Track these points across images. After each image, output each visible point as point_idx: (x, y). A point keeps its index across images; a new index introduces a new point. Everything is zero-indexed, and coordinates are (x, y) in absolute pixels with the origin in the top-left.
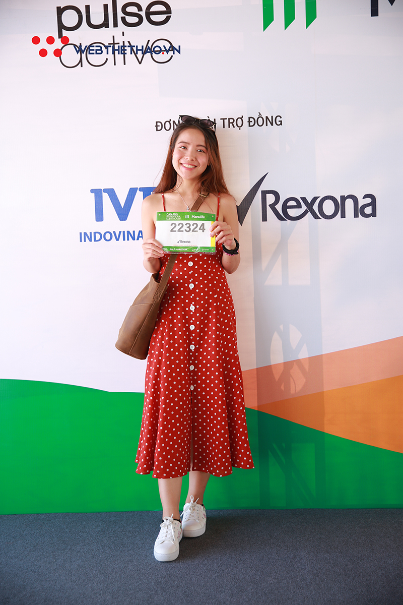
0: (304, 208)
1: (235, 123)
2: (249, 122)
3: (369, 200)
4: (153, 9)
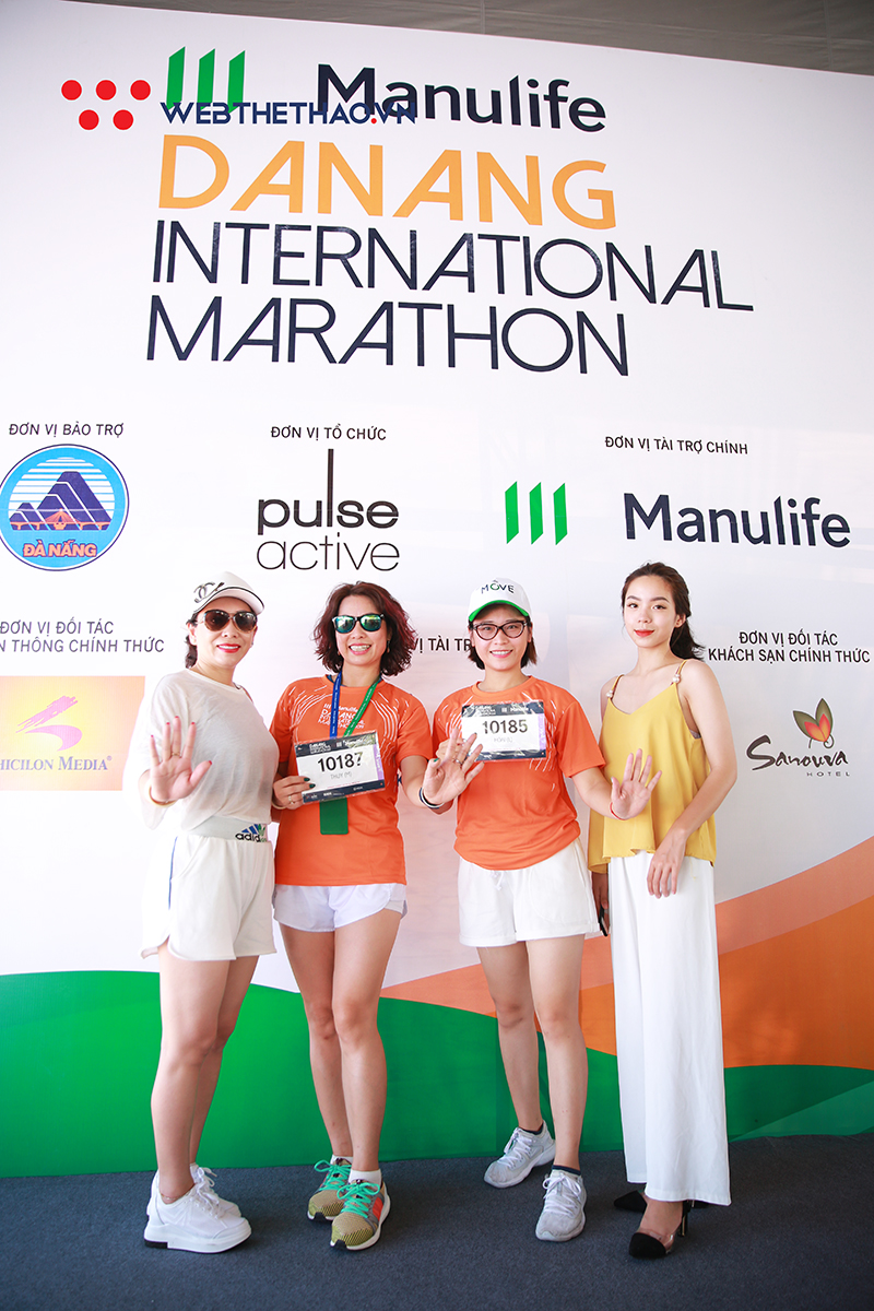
4: (376, 510)
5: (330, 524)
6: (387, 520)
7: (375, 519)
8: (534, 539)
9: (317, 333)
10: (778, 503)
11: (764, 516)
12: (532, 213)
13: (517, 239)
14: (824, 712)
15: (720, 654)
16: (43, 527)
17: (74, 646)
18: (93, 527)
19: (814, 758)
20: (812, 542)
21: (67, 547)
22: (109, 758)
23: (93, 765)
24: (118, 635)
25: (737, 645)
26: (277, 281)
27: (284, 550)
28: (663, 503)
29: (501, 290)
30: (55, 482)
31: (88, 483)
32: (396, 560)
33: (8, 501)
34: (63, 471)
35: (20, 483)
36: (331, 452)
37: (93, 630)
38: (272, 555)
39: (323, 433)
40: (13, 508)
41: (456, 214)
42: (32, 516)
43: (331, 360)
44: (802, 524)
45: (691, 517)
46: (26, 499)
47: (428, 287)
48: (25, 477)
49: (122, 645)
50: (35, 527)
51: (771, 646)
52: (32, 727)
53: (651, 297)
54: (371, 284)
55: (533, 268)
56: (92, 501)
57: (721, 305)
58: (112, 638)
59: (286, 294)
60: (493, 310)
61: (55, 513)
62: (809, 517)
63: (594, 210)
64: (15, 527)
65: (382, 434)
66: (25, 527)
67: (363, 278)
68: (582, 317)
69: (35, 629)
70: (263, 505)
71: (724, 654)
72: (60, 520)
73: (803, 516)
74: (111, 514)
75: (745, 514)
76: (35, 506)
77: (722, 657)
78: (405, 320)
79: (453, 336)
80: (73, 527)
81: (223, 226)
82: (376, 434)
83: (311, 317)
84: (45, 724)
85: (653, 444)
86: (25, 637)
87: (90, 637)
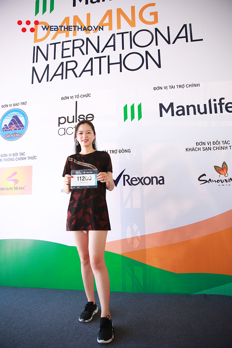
0: (138, 181)
1: (114, 152)
2: (119, 151)
3: (161, 178)
4: (88, 116)
5: (76, 122)
6: (91, 119)
7: (88, 119)
8: (132, 120)
9: (73, 70)
10: (210, 101)
11: (205, 105)
12: (132, 23)
13: (128, 32)
14: (225, 166)
15: (189, 150)
16: (9, 130)
17: (17, 159)
18: (20, 129)
19: (221, 180)
20: (221, 112)
21: (15, 135)
22: (25, 187)
23: (21, 188)
24: (26, 156)
25: (195, 146)
26: (63, 57)
27: (65, 130)
28: (171, 105)
29: (123, 49)
30: (12, 119)
31: (19, 118)
33: (2, 124)
34: (13, 115)
35: (4, 120)
36: (76, 102)
37: (21, 155)
38: (62, 132)
39: (74, 97)
40: (3, 126)
41: (111, 29)
42: (7, 128)
43: (76, 77)
44: (218, 107)
45: (181, 108)
46: (6, 123)
47: (102, 52)
48: (5, 118)
49: (27, 158)
50: (8, 130)
51: (207, 146)
52: (8, 180)
53: (169, 42)
54: (87, 54)
55: (132, 40)
56: (20, 122)
57: (192, 41)
58: (25, 156)
59: (65, 60)
60: (121, 55)
61: (12, 126)
62: (221, 104)
63: (152, 19)
64: (3, 131)
65: (90, 95)
66: (6, 131)
67: (85, 52)
68: (147, 53)
69: (8, 155)
70: (59, 118)
71: (191, 149)
72: (13, 128)
73: (219, 104)
74: (24, 125)
75: (198, 106)
76: (8, 125)
77: (190, 150)
78: (96, 62)
79: (109, 64)
80: (15, 129)
81: (49, 45)
82: (88, 95)
83: (71, 65)
84: (11, 179)
85: (168, 87)
86: (6, 158)
87: (20, 157)
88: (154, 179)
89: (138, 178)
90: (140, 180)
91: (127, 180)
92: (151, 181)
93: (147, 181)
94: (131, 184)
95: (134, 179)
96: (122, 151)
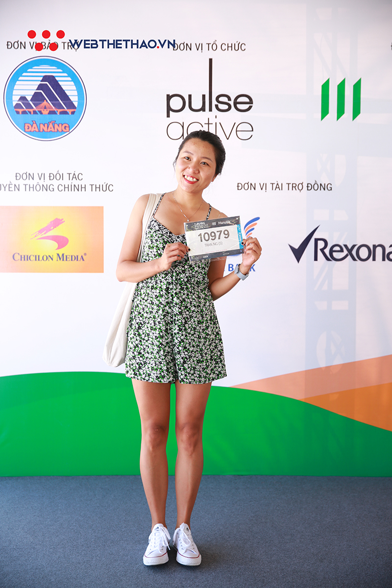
0: (345, 252)
1: (297, 187)
2: (308, 187)
4: (239, 100)
5: (210, 110)
6: (246, 106)
7: (239, 106)
8: (338, 117)
16: (35, 112)
17: (61, 188)
18: (65, 113)
21: (51, 125)
22: (85, 254)
23: (77, 258)
24: (86, 181)
27: (183, 127)
30: (40, 83)
31: (60, 83)
32: (251, 133)
33: (12, 95)
34: (44, 74)
35: (18, 83)
36: (211, 60)
37: (71, 178)
38: (176, 131)
39: (205, 47)
40: (15, 100)
42: (28, 105)
46: (23, 93)
49: (88, 188)
50: (30, 113)
52: (40, 236)
56: (63, 95)
58: (82, 183)
61: (41, 103)
64: (18, 113)
65: (243, 47)
66: (24, 113)
69: (36, 177)
72: (46, 109)
74: (76, 104)
76: (29, 98)
80: (52, 112)
82: (239, 47)
84: (47, 235)
86: (30, 182)
87: (69, 182)
88: (379, 251)
89: (346, 246)
90: (350, 251)
91: (322, 250)
92: (372, 254)
93: (364, 253)
94: (330, 258)
95: (337, 248)
96: (312, 187)
